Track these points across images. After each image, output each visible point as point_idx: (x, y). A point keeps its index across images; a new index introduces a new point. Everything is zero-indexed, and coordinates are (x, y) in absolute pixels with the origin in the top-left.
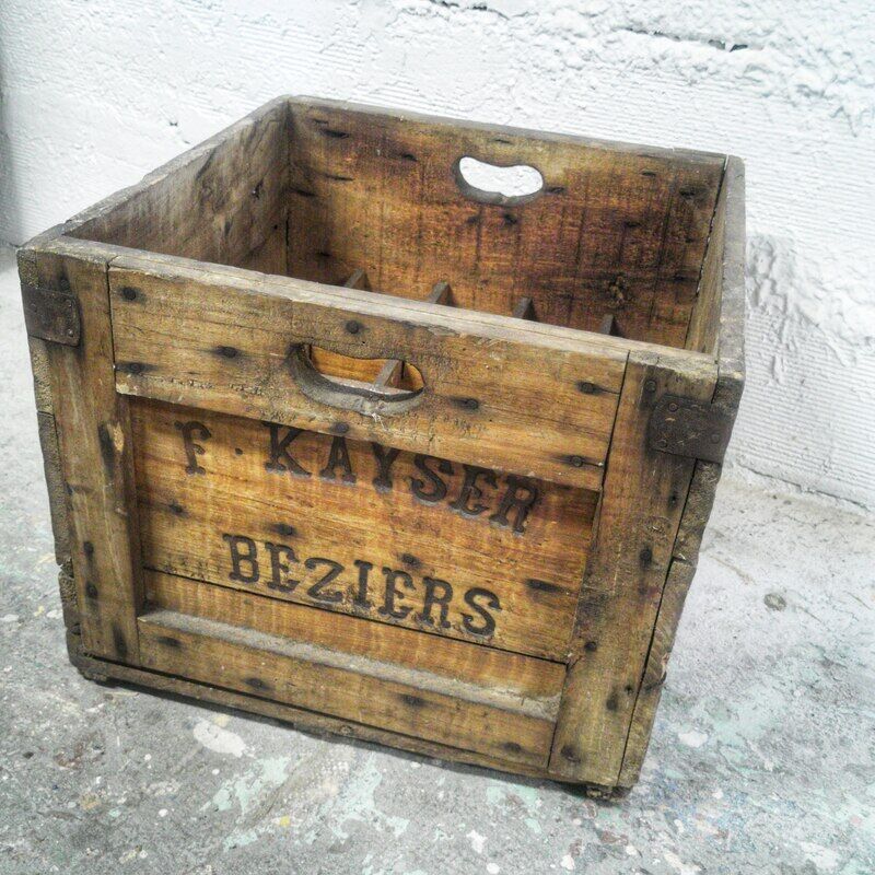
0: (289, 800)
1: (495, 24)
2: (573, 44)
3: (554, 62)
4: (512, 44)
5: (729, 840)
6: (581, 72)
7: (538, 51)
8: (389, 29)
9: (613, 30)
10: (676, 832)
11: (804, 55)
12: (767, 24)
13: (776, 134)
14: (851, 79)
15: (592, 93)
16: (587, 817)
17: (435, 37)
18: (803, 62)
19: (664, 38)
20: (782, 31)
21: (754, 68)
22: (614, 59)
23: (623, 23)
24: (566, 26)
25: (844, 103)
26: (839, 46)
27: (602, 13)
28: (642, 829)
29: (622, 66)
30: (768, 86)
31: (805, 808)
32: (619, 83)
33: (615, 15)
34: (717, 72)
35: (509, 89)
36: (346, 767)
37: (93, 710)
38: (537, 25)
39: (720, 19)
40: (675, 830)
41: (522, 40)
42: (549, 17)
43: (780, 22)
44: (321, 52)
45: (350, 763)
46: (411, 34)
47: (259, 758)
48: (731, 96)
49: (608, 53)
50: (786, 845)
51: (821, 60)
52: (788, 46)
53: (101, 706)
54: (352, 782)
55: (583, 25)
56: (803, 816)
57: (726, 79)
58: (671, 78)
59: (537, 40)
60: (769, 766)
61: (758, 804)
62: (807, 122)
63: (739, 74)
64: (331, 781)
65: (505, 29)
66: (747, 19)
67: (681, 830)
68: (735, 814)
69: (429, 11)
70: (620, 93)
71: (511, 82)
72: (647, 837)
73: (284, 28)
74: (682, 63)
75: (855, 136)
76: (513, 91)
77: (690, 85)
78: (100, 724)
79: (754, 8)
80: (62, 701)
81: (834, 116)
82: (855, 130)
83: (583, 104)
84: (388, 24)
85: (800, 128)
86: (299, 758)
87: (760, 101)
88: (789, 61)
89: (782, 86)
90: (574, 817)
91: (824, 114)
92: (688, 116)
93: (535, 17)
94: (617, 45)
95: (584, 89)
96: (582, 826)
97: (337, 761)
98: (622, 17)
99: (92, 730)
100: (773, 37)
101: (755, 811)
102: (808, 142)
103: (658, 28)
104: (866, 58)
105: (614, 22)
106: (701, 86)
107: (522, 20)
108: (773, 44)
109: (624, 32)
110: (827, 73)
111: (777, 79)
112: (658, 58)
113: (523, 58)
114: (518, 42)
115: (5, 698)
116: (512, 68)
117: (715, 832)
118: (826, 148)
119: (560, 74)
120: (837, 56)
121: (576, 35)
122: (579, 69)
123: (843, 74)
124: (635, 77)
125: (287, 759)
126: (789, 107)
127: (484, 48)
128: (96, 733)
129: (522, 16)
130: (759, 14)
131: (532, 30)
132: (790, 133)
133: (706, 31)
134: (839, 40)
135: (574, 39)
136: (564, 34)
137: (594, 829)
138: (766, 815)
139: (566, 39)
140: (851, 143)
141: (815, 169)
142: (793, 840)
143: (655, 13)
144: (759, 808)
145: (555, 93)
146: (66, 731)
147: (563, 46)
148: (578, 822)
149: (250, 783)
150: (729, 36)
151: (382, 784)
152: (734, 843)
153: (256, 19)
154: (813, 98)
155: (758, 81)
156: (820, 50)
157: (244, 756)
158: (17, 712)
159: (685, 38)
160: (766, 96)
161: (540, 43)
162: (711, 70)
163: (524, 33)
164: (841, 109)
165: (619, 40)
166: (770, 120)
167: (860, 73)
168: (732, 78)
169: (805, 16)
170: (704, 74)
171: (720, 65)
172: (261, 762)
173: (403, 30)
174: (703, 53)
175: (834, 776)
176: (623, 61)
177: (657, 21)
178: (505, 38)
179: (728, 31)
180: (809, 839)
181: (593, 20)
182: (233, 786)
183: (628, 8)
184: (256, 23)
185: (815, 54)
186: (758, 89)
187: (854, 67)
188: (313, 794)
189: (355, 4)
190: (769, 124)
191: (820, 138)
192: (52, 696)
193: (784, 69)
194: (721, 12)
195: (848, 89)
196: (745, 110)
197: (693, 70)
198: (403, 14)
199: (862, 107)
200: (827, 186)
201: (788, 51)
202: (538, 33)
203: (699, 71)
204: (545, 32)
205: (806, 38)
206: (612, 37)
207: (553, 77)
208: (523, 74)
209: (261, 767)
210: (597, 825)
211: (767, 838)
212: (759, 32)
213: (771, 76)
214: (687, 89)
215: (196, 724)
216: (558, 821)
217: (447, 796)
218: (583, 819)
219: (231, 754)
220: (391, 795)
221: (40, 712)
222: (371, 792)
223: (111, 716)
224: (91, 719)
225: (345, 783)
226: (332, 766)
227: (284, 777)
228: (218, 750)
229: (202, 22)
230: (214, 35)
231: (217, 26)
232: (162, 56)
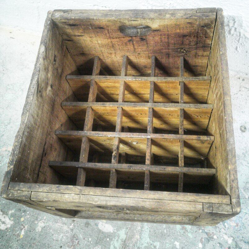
0: (128, 244)
10: (225, 227)
28: (217, 229)
36: (140, 228)
37: (71, 227)
45: (140, 226)
47: (117, 231)
53: (73, 224)
54: (142, 233)
61: (245, 211)
64: (137, 235)
67: (227, 226)
72: (218, 231)
78: (74, 231)
80: (62, 225)
86: (127, 228)
90: (200, 229)
96: (202, 232)
97: (137, 227)
99: (73, 234)
101: (244, 214)
115: (48, 229)
117: (236, 225)
125: (124, 230)
128: (74, 235)
144: (246, 213)
146: (67, 236)
148: (201, 231)
149: (117, 241)
151: (150, 231)
152: (240, 227)
157: (114, 232)
158: (53, 233)
172: (118, 232)
182: (114, 243)
188: (134, 240)
192: (59, 224)
209: (118, 234)
210: (206, 231)
215: (98, 223)
216: (196, 232)
217: (167, 231)
218: (202, 230)
219: (110, 232)
220: (153, 235)
221: (59, 231)
222: (148, 235)
223: (76, 227)
224: (72, 230)
225: (141, 234)
226: (136, 229)
227: (125, 236)
228: (106, 231)
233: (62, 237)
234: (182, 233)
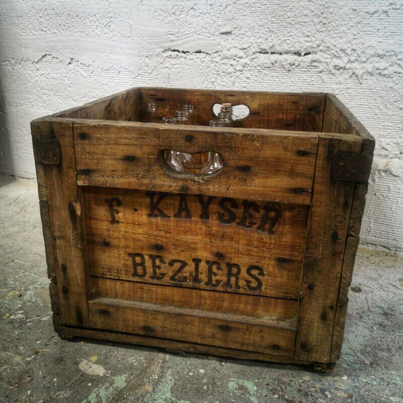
0: (127, 396)
1: (205, 58)
2: (238, 61)
3: (231, 70)
4: (213, 65)
5: (354, 399)
6: (242, 72)
7: (224, 66)
8: (161, 65)
9: (254, 53)
11: (335, 53)
12: (318, 42)
13: (327, 88)
14: (356, 60)
15: (248, 80)
16: (281, 393)
17: (181, 66)
18: (335, 56)
19: (275, 55)
20: (325, 45)
21: (314, 61)
22: (255, 65)
23: (258, 51)
24: (234, 54)
25: (354, 71)
26: (349, 47)
27: (249, 47)
28: (310, 397)
29: (259, 68)
30: (322, 68)
31: (389, 380)
32: (258, 75)
33: (254, 47)
34: (299, 65)
35: (213, 83)
36: (156, 377)
38: (222, 55)
39: (297, 43)
40: (326, 396)
41: (217, 62)
42: (227, 52)
43: (323, 41)
44: (134, 78)
45: (158, 375)
46: (171, 66)
47: (112, 376)
48: (306, 74)
49: (252, 63)
50: (383, 399)
51: (342, 54)
52: (328, 50)
54: (160, 385)
55: (241, 53)
56: (388, 384)
57: (303, 68)
58: (280, 70)
59: (223, 62)
60: (367, 362)
61: (365, 381)
62: (340, 81)
63: (308, 65)
64: (148, 385)
65: (209, 59)
66: (309, 42)
67: (329, 396)
68: (354, 386)
69: (177, 56)
70: (259, 79)
71: (214, 80)
73: (119, 70)
74: (284, 63)
75: (361, 84)
76: (215, 83)
77: (288, 72)
79: (312, 37)
81: (351, 77)
82: (361, 81)
83: (245, 85)
84: (161, 63)
85: (337, 84)
87: (318, 75)
88: (329, 57)
89: (327, 68)
90: (274, 394)
91: (346, 76)
92: (289, 85)
93: (221, 52)
94: (256, 59)
95: (244, 79)
96: (278, 398)
97: (152, 375)
98: (257, 48)
99: (28, 368)
100: (321, 48)
101: (364, 384)
102: (341, 89)
103: (273, 50)
104: (362, 50)
105: (254, 50)
106: (293, 72)
107: (216, 55)
108: (321, 51)
109: (259, 54)
110: (346, 59)
111: (325, 64)
112: (274, 63)
113: (218, 70)
114: (216, 64)
116: (213, 74)
117: (346, 396)
118: (349, 91)
119: (234, 74)
120: (349, 51)
121: (239, 58)
122: (241, 71)
123: (353, 58)
124: (265, 72)
126: (331, 76)
127: (201, 67)
129: (216, 53)
130: (314, 39)
131: (220, 58)
132: (333, 87)
133: (293, 49)
134: (349, 45)
135: (238, 59)
136: (234, 58)
137: (285, 399)
138: (370, 386)
139: (235, 60)
140: (359, 87)
141: (345, 100)
142: (385, 396)
143: (271, 44)
145: (232, 82)
147: (234, 63)
148: (276, 396)
149: (107, 388)
150: (302, 50)
151: (175, 384)
152: (356, 400)
153: (107, 68)
154: (341, 71)
155: (317, 67)
156: (341, 50)
157: (104, 376)
159: (284, 53)
160: (321, 72)
161: (224, 62)
162: (297, 64)
163: (217, 59)
164: (354, 73)
165: (257, 57)
166: (324, 82)
167: (360, 57)
168: (305, 67)
169: (332, 37)
170: (294, 67)
171: (300, 62)
172: (113, 378)
173: (167, 65)
174: (292, 58)
175: (399, 364)
176: (259, 66)
177: (271, 48)
178: (209, 63)
179: (301, 47)
180: (393, 395)
181: (245, 51)
182: (98, 390)
183: (259, 44)
184: (108, 70)
185: (339, 52)
186: (317, 70)
187: (357, 55)
188: (139, 392)
189: (147, 57)
190: (323, 84)
191: (346, 87)
193: (327, 60)
194: (297, 41)
195: (356, 64)
196: (313, 79)
197: (289, 65)
198: (167, 59)
199: (362, 71)
200: (352, 107)
201: (328, 53)
202: (223, 59)
203: (291, 65)
204: (226, 58)
205: (335, 46)
206: (253, 57)
207: (231, 75)
208: (219, 76)
209: (113, 380)
210: (286, 397)
211: (373, 396)
212: (315, 46)
213: (322, 64)
214: (287, 74)
215: (80, 362)
216: (266, 396)
217: (208, 388)
218: (279, 395)
219: (98, 375)
220: (180, 390)
221: (2, 362)
222: (170, 388)
223: (38, 361)
224: (28, 363)
225: (156, 384)
226: (149, 377)
227: (125, 384)
228: (91, 374)
229: (86, 73)
230: (90, 77)
231: (91, 73)
232: (69, 88)
233: (6, 369)
234: (238, 394)
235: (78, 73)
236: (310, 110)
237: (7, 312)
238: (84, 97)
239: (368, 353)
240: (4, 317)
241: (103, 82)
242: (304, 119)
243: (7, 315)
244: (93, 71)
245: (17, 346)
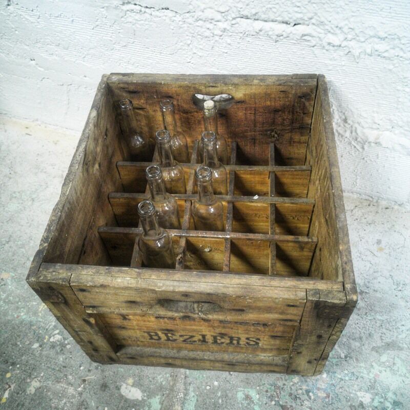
1: (175, 17)
2: (215, 25)
3: (208, 33)
4: (185, 25)
5: (330, 398)
6: (221, 37)
7: (199, 29)
8: (122, 19)
9: (234, 19)
10: (310, 399)
11: (330, 29)
12: (310, 15)
13: (319, 62)
14: (354, 39)
15: (229, 46)
16: (277, 399)
17: (147, 23)
18: (329, 32)
19: (259, 21)
20: (318, 18)
21: (305, 35)
22: (237, 31)
23: (238, 16)
24: (210, 17)
25: (351, 50)
26: (346, 25)
27: (228, 11)
29: (241, 35)
30: (314, 43)
31: (358, 374)
32: (240, 41)
33: (233, 12)
34: (288, 37)
35: (189, 45)
36: (182, 395)
37: (80, 389)
38: (196, 17)
39: (286, 13)
41: (190, 24)
42: (201, 13)
43: (316, 14)
44: (93, 29)
45: (183, 393)
46: (134, 21)
47: (148, 399)
48: (296, 46)
49: (233, 29)
50: (352, 395)
51: (338, 31)
52: (321, 25)
53: (82, 386)
54: (186, 403)
55: (219, 16)
56: (357, 379)
57: (293, 39)
58: (266, 39)
59: (197, 24)
60: (343, 355)
61: (340, 377)
62: (334, 57)
63: (299, 38)
64: (177, 405)
65: (180, 19)
66: (300, 13)
67: (312, 397)
68: (332, 384)
69: (141, 11)
70: (242, 46)
71: (189, 42)
72: (300, 404)
73: (72, 19)
74: (270, 33)
75: (358, 63)
76: (191, 45)
77: (276, 42)
78: (84, 396)
79: (303, 8)
80: (67, 387)
81: (347, 55)
82: (357, 61)
83: (226, 51)
84: (122, 17)
85: (331, 60)
86: (163, 395)
87: (310, 48)
88: (322, 31)
89: (320, 42)
90: (271, 401)
91: (342, 53)
92: (276, 55)
93: (194, 13)
94: (237, 25)
95: (225, 45)
96: (275, 405)
97: (178, 393)
98: (237, 13)
100: (313, 21)
101: (339, 380)
102: (335, 66)
103: (256, 17)
104: (361, 30)
105: (234, 16)
106: (281, 43)
107: (188, 15)
108: (313, 24)
109: (240, 19)
110: (342, 37)
111: (318, 39)
112: (258, 32)
113: (193, 32)
114: (189, 25)
115: (45, 390)
116: (187, 36)
117: (325, 395)
118: (344, 68)
119: (212, 38)
120: (346, 30)
121: (216, 21)
122: (221, 36)
123: (350, 37)
124: (248, 39)
125: (159, 397)
126: (324, 51)
127: (172, 27)
128: (83, 401)
129: (188, 13)
130: (305, 11)
131: (194, 19)
132: (326, 62)
133: (279, 19)
134: (346, 22)
135: (215, 23)
136: (210, 21)
137: (280, 405)
138: (343, 382)
139: (211, 23)
140: (355, 66)
141: (339, 76)
142: (354, 392)
143: (254, 11)
144: (341, 379)
145: (211, 46)
146: (72, 403)
147: (211, 26)
148: (273, 403)
150: (291, 20)
151: (197, 401)
152: (332, 399)
153: (56, 15)
154: (336, 48)
155: (308, 41)
156: (337, 27)
157: (143, 399)
158: (51, 397)
159: (269, 21)
160: (313, 47)
161: (199, 25)
162: (285, 36)
163: (190, 20)
164: (350, 52)
165: (238, 23)
166: (316, 57)
167: (358, 36)
168: (295, 39)
169: (327, 11)
170: (281, 38)
171: (289, 34)
172: (149, 400)
173: (130, 20)
174: (280, 28)
176: (241, 33)
177: (255, 15)
178: (181, 23)
179: (291, 18)
180: (360, 390)
181: (223, 14)
183: (239, 9)
184: (57, 17)
185: (335, 29)
186: (308, 43)
187: (354, 34)
189: (103, 8)
190: (316, 58)
191: (340, 64)
192: (62, 385)
193: (320, 35)
194: (285, 10)
195: (352, 43)
196: (303, 52)
197: (276, 37)
198: (128, 12)
199: (360, 51)
200: (346, 83)
201: (322, 27)
202: (197, 20)
203: (280, 36)
204: (200, 20)
205: (330, 22)
206: (234, 22)
207: (209, 39)
208: (193, 38)
209: (150, 403)
211: (345, 393)
212: (306, 19)
213: (314, 38)
214: (274, 44)
215: (121, 386)
216: (266, 404)
217: (223, 401)
218: (275, 401)
219: (138, 399)
220: (201, 406)
221: (60, 395)
222: (194, 406)
223: (87, 390)
224: (80, 394)
225: (183, 403)
226: (177, 396)
227: (159, 406)
228: (132, 398)
229: (31, 17)
230: (38, 23)
231: (39, 18)
232: (17, 32)
233: (65, 403)
234: (245, 405)
235: (22, 17)
236: (300, 97)
237: (46, 334)
238: (37, 43)
239: (344, 344)
240: (45, 341)
241: (56, 29)
242: (294, 106)
243: (47, 337)
244: (39, 16)
245: (66, 375)
